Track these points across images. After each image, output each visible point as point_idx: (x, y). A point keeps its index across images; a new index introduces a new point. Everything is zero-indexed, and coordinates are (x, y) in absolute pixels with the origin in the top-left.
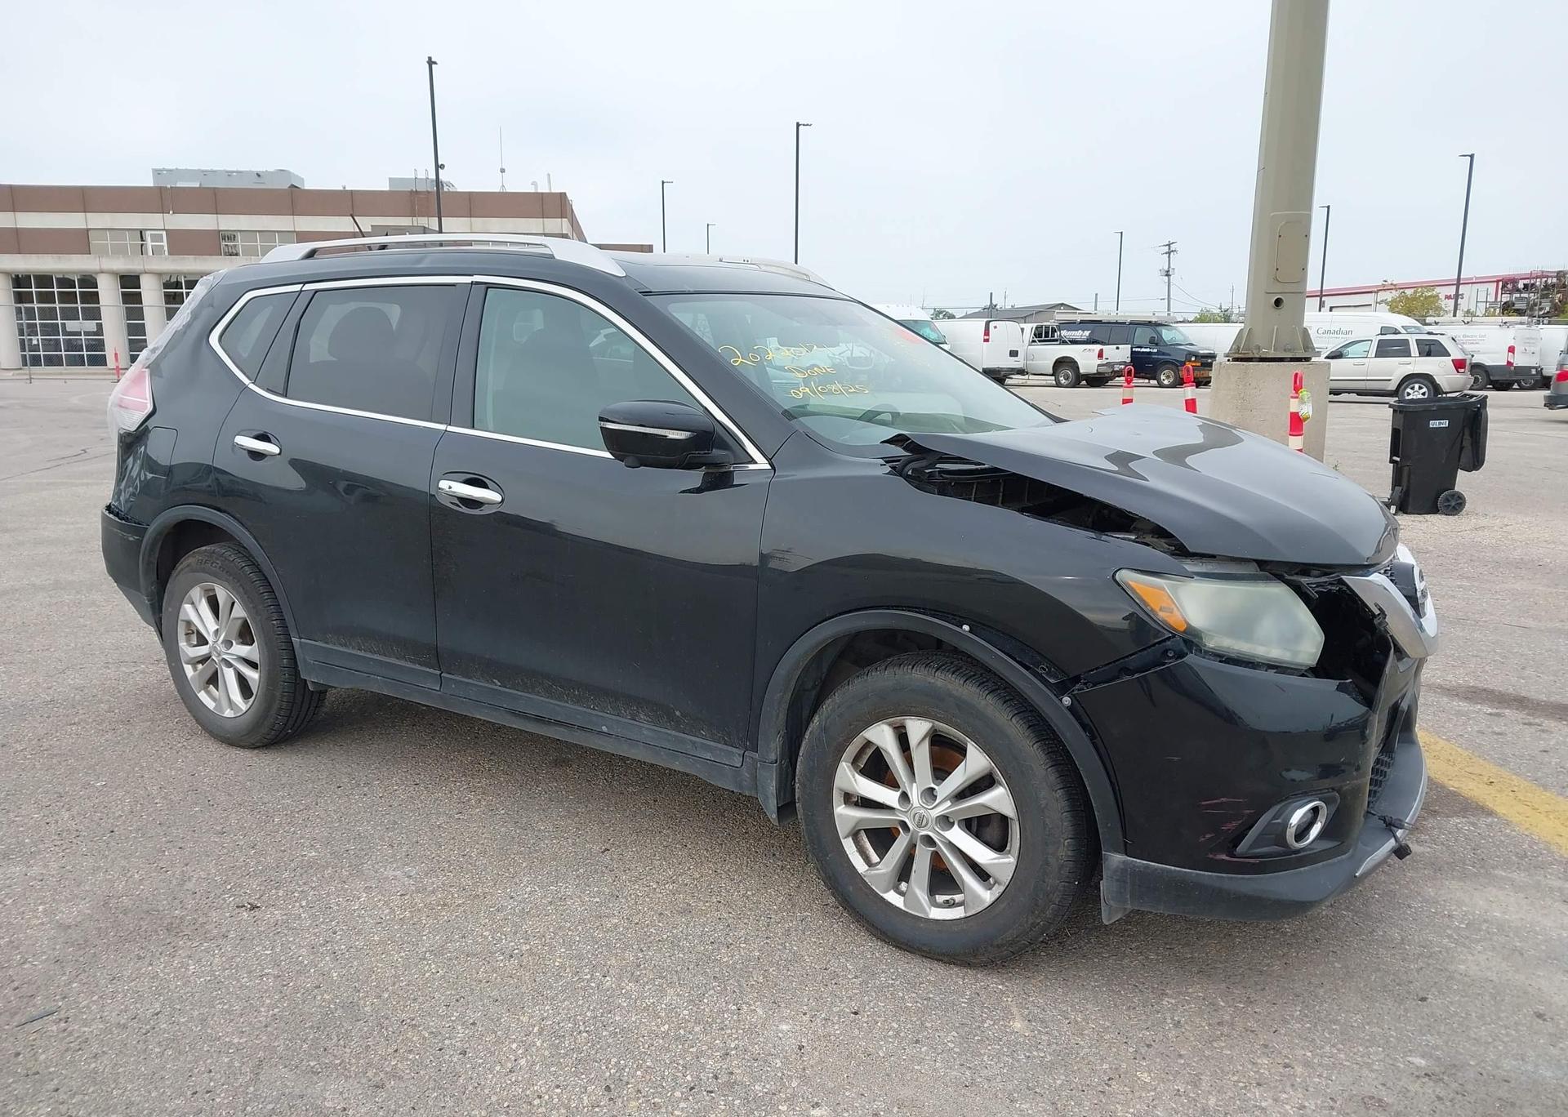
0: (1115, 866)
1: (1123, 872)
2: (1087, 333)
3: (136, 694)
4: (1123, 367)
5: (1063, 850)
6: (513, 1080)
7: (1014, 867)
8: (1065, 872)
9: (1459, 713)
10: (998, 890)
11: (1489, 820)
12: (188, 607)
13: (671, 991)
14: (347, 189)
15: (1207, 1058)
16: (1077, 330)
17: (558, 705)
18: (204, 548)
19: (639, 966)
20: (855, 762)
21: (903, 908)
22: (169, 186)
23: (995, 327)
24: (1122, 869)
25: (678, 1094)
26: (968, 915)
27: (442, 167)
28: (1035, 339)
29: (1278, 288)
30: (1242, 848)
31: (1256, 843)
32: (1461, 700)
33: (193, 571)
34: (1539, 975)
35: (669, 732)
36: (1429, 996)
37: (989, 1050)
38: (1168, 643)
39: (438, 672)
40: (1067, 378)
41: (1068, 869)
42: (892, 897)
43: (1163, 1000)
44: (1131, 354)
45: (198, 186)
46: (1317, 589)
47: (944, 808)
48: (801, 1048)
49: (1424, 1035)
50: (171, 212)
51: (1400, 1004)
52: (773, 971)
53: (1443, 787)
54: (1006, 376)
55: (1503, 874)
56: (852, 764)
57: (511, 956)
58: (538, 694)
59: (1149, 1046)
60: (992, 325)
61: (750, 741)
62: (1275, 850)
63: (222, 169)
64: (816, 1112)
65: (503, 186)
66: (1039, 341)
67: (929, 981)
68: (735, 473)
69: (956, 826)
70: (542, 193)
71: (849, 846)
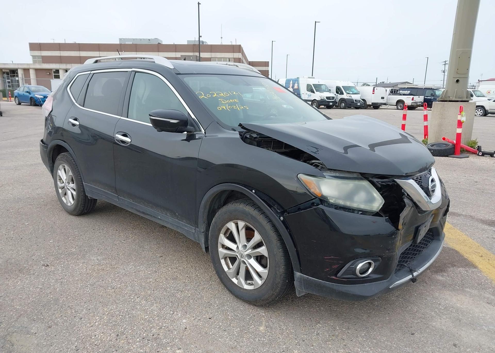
0: (298, 276)
1: (301, 279)
2: (409, 92)
3: (53, 197)
4: (421, 103)
5: (282, 269)
6: (91, 329)
7: (267, 274)
8: (282, 277)
9: (483, 230)
10: (263, 281)
11: (474, 270)
12: (59, 171)
13: (155, 305)
14: (175, 44)
15: (322, 347)
16: (406, 91)
17: (147, 209)
18: (63, 153)
19: (150, 296)
20: (225, 234)
21: (237, 284)
22: (123, 44)
23: (377, 89)
24: (300, 278)
25: (138, 340)
26: (255, 288)
27: (201, 36)
28: (391, 93)
29: (458, 76)
30: (339, 275)
31: (344, 273)
32: (486, 225)
33: (60, 160)
34: (463, 330)
35: (176, 220)
36: (416, 333)
37: (247, 336)
38: (314, 200)
39: (117, 196)
40: (401, 107)
41: (283, 276)
42: (235, 280)
43: (317, 325)
44: (424, 99)
45: (132, 43)
46: (381, 184)
47: (249, 251)
48: (186, 328)
49: (406, 347)
50: (123, 51)
51: (403, 335)
52: (192, 301)
53: (463, 256)
54: (380, 106)
55: (469, 290)
56: (224, 235)
57: (113, 288)
58: (141, 204)
59: (304, 341)
60: (375, 88)
61: (196, 224)
62: (353, 277)
63: (139, 38)
64: (178, 351)
65: (222, 43)
66: (392, 94)
67: (240, 310)
68: (196, 135)
69: (252, 258)
70: (233, 45)
71: (223, 262)
